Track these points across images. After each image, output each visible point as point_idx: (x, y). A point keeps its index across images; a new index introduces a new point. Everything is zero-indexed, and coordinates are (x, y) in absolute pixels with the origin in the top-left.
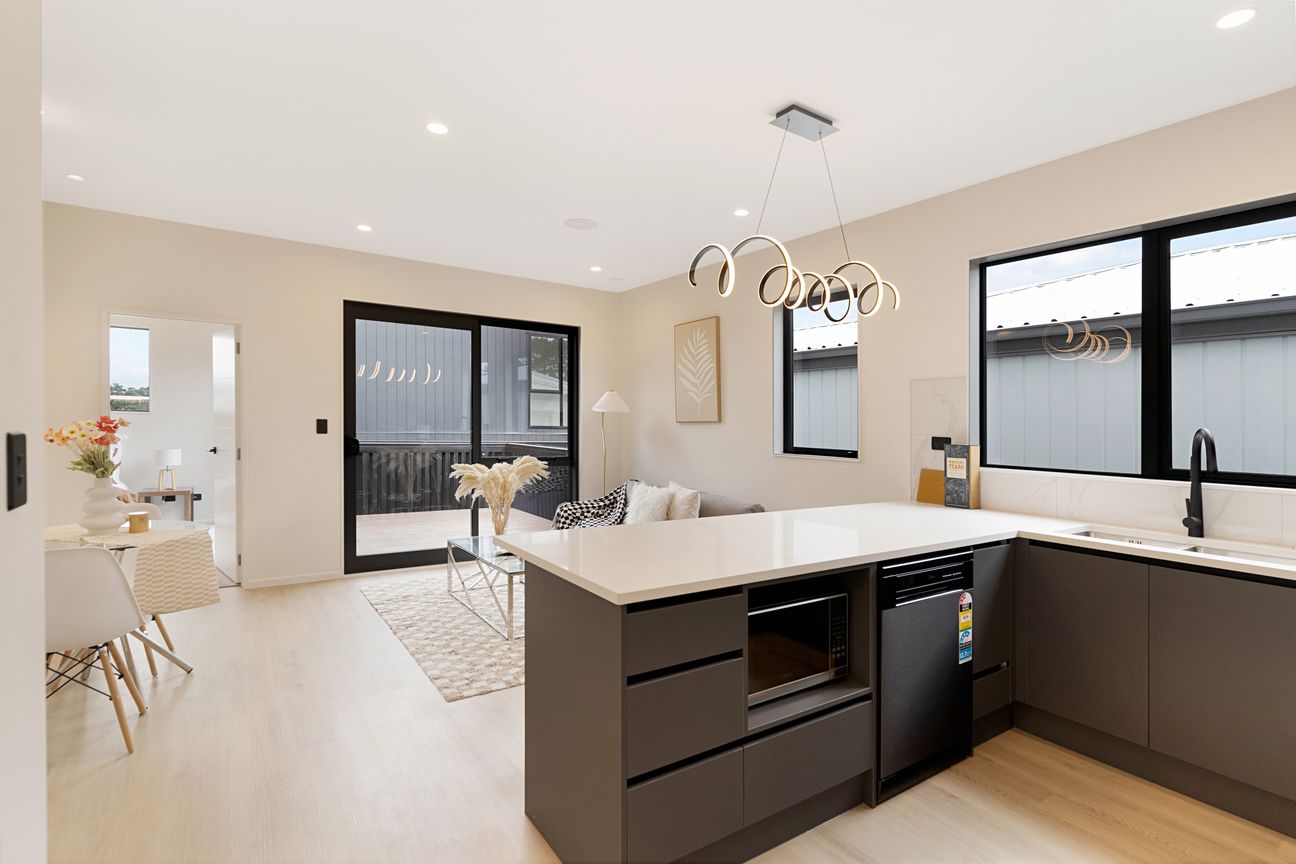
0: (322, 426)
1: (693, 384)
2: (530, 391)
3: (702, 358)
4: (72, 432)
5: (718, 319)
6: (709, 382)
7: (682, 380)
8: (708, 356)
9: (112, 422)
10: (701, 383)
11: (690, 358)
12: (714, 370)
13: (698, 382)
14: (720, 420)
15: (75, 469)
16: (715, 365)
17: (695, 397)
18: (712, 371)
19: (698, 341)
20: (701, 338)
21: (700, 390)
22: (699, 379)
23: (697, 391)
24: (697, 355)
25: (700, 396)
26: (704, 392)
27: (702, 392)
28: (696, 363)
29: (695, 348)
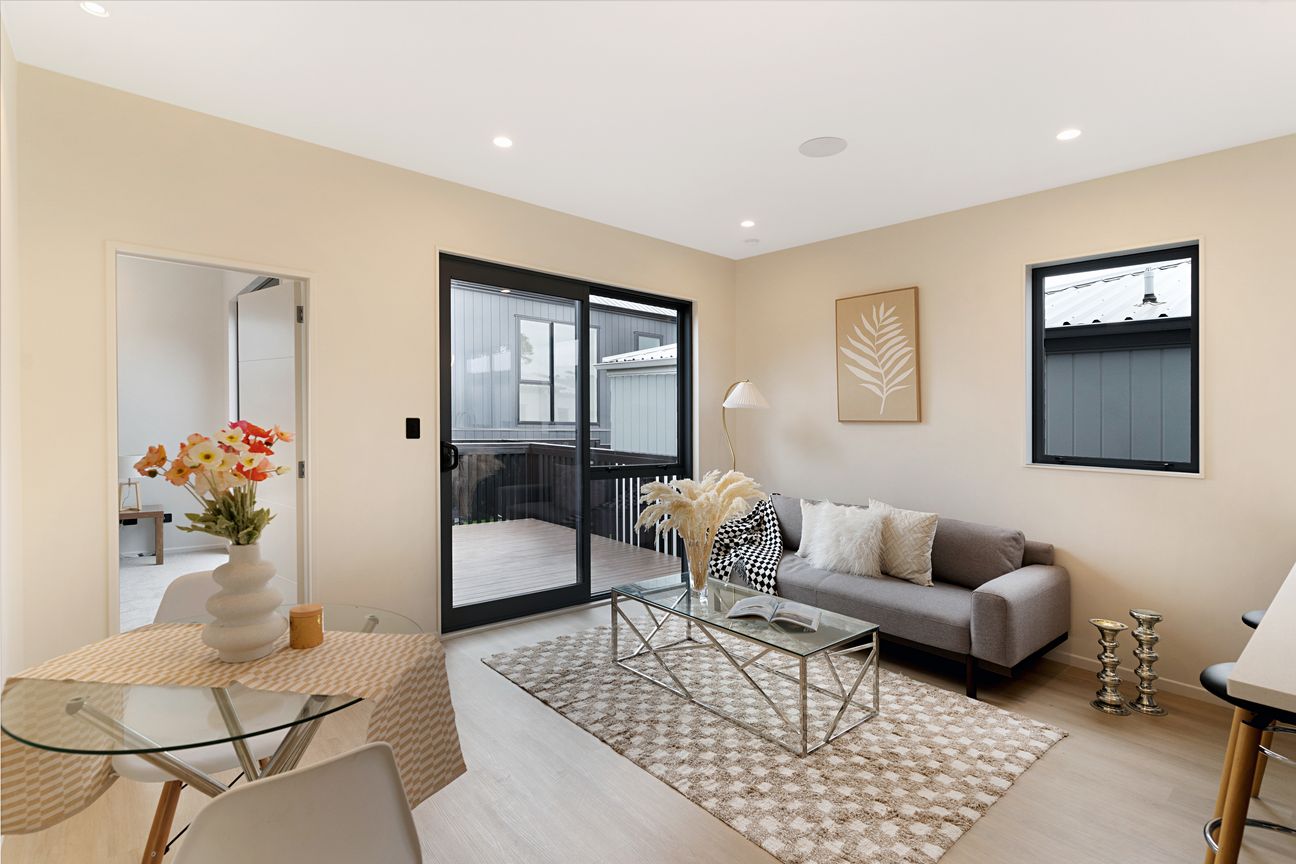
0: (413, 428)
1: (873, 374)
2: (520, 381)
3: (889, 340)
4: (208, 457)
5: (916, 289)
6: (903, 370)
7: (852, 368)
8: (901, 338)
9: (264, 435)
10: (887, 373)
11: (869, 343)
12: (913, 354)
13: (882, 372)
14: (920, 420)
15: (195, 528)
16: (914, 349)
17: (878, 392)
18: (908, 357)
19: (882, 319)
20: (887, 315)
21: (885, 381)
22: (883, 367)
23: (879, 383)
24: (879, 337)
25: (885, 390)
26: (893, 383)
27: (887, 384)
28: (879, 347)
29: (875, 329)
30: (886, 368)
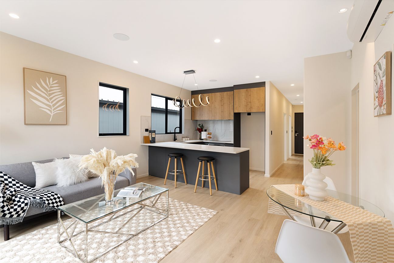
1: (47, 105)
3: (55, 93)
5: (66, 77)
6: (60, 106)
8: (59, 93)
10: (54, 105)
11: (45, 92)
13: (51, 105)
14: (66, 124)
16: (65, 98)
17: (50, 113)
18: (63, 101)
19: (51, 84)
20: (53, 83)
21: (53, 108)
22: (52, 102)
23: (50, 109)
24: (50, 91)
25: (53, 112)
26: (56, 110)
27: (54, 110)
28: (50, 95)
29: (48, 87)
30: (53, 104)
